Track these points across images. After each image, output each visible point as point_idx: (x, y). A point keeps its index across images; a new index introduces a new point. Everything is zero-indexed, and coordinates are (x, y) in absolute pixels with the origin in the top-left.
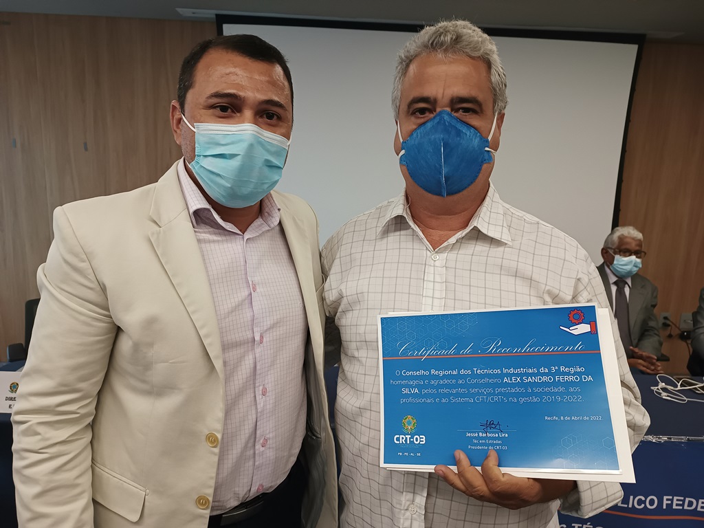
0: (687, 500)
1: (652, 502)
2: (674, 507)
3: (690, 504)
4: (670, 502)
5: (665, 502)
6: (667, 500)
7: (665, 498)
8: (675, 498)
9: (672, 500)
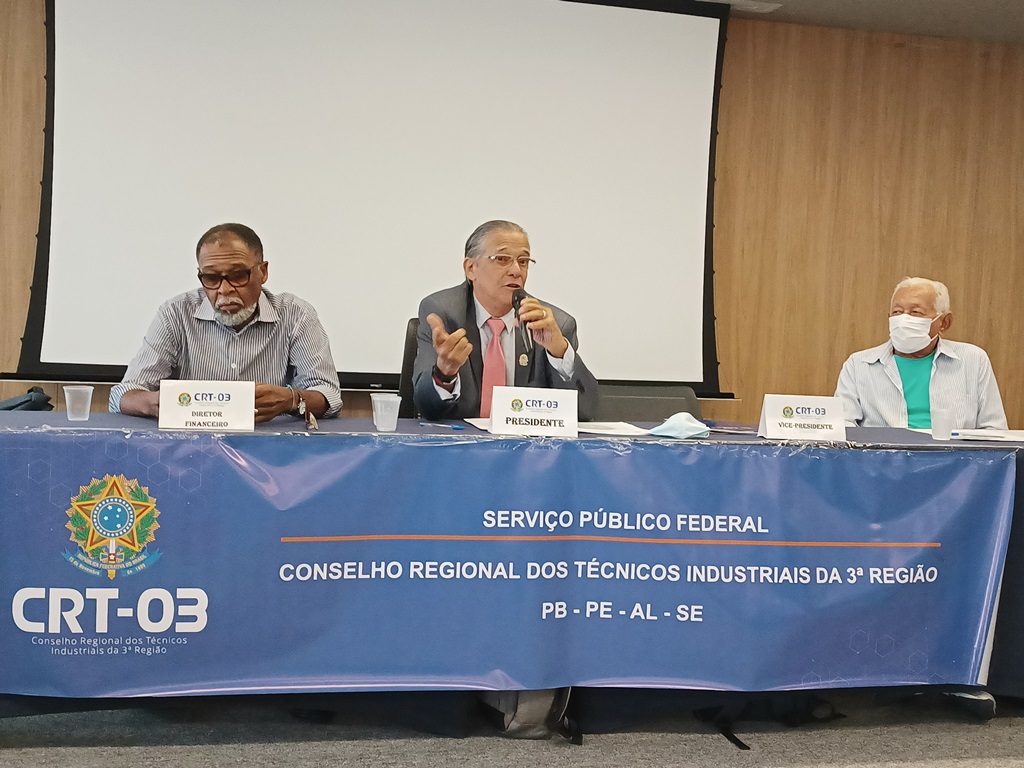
0: (704, 517)
1: (663, 522)
2: (691, 529)
3: (708, 524)
4: (685, 523)
5: (680, 523)
6: (682, 519)
7: (679, 517)
8: (691, 517)
9: (687, 520)
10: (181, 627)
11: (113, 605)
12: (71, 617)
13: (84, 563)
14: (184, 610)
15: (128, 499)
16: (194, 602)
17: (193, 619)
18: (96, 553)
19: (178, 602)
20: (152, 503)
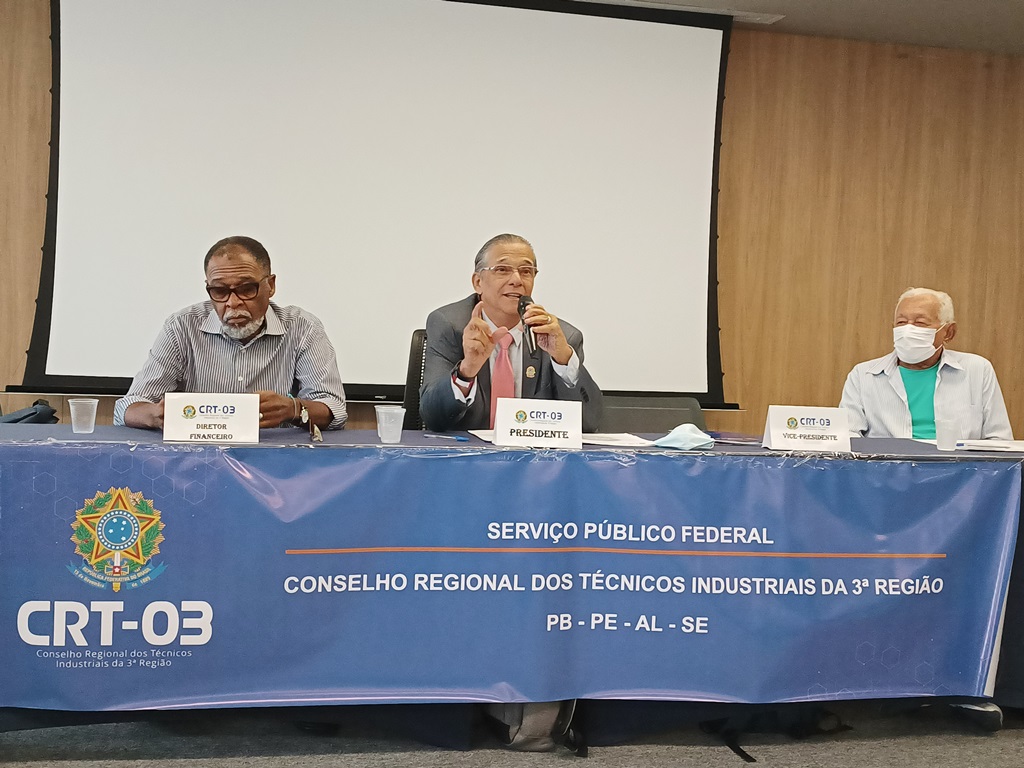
0: (709, 529)
1: (668, 533)
2: (696, 540)
3: (713, 535)
4: (690, 534)
5: (684, 534)
6: (687, 531)
7: (684, 528)
8: (696, 528)
9: (692, 531)
10: (186, 640)
11: (118, 618)
12: (76, 632)
13: (89, 576)
14: (188, 623)
15: (132, 512)
16: (199, 615)
17: (198, 631)
18: (101, 566)
19: (183, 615)
20: (157, 516)
